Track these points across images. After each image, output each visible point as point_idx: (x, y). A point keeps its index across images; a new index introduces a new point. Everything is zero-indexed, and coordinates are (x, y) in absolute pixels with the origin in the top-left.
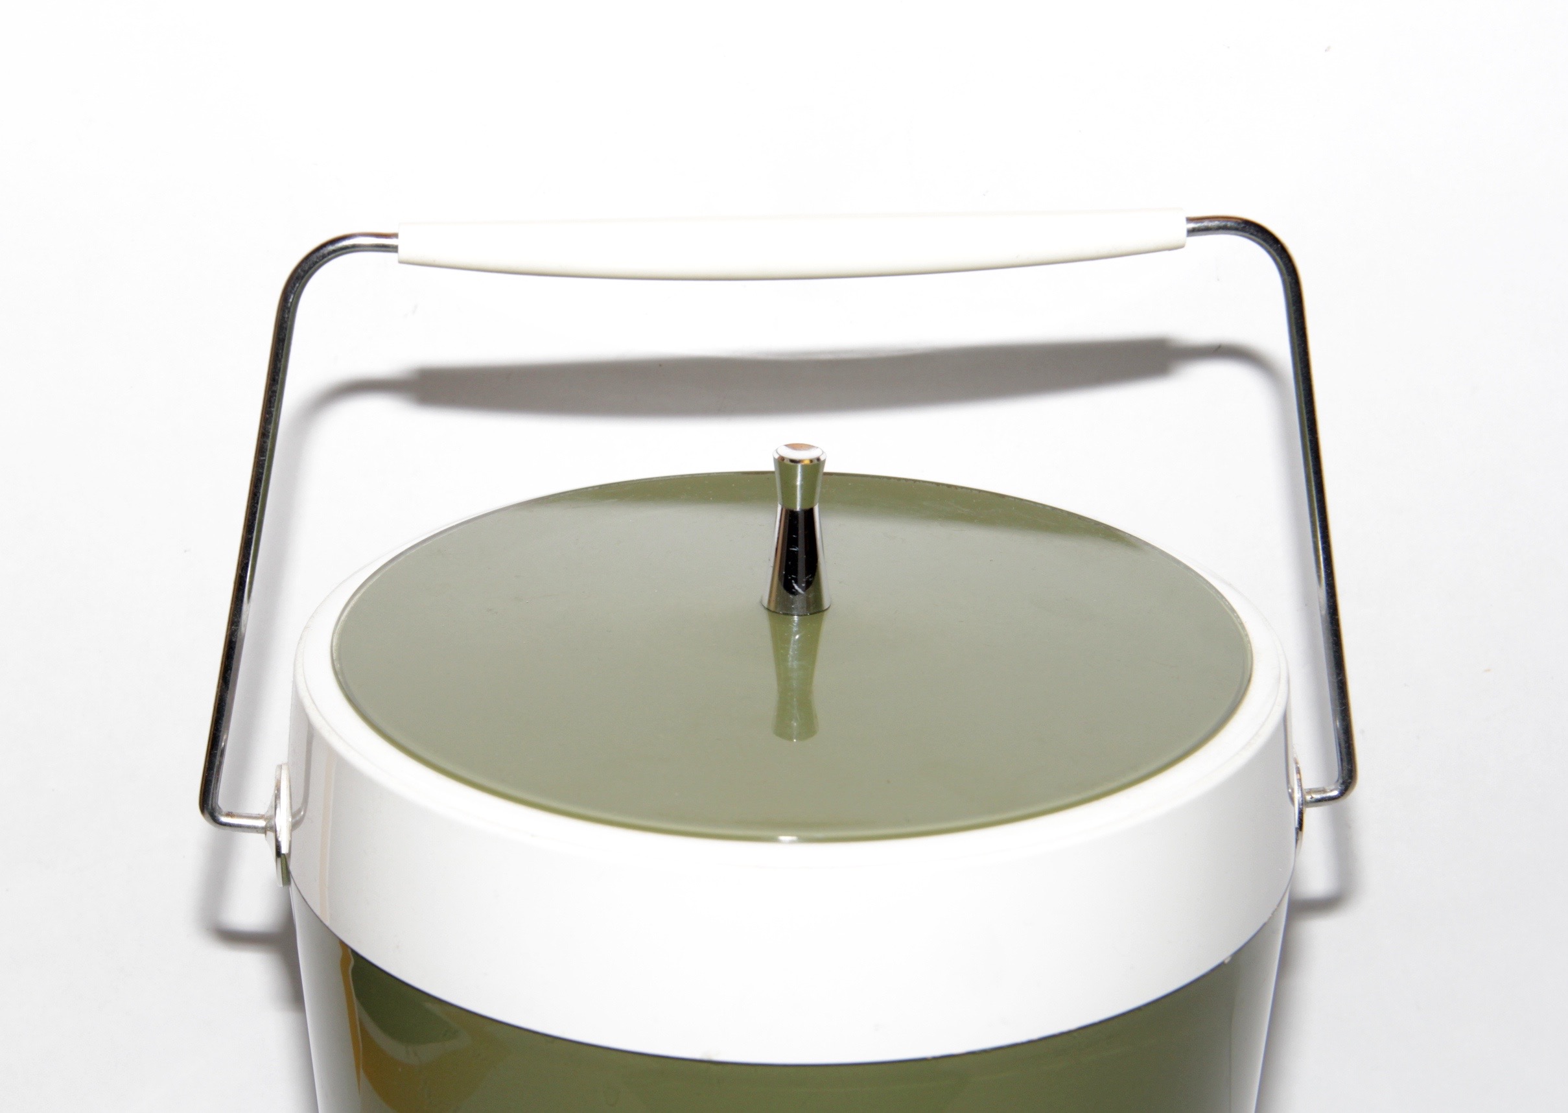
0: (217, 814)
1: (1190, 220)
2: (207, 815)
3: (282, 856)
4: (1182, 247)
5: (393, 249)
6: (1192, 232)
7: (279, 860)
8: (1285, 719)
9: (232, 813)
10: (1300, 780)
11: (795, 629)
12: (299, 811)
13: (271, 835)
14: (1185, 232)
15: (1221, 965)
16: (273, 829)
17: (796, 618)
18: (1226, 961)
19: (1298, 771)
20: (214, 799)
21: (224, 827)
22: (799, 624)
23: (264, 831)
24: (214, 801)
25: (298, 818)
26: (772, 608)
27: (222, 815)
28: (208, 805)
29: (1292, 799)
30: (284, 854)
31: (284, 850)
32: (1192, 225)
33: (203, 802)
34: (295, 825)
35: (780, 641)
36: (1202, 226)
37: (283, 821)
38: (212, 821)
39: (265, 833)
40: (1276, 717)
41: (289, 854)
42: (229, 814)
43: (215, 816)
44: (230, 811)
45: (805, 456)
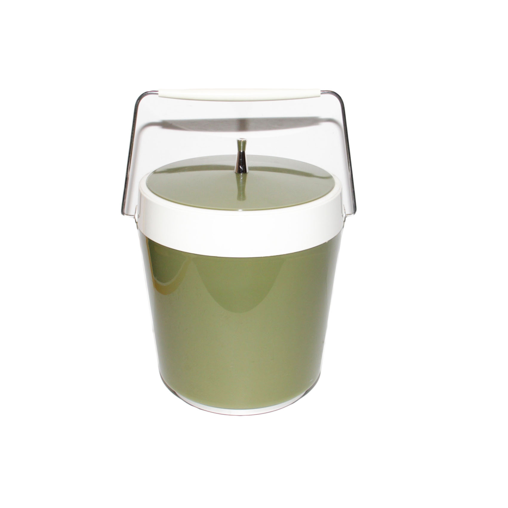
0: (124, 213)
1: (321, 91)
2: (122, 214)
4: (319, 96)
5: (157, 94)
6: (322, 93)
8: (341, 194)
10: (345, 212)
11: (241, 176)
14: (320, 94)
15: (325, 243)
17: (241, 174)
18: (327, 242)
19: (345, 210)
22: (242, 175)
24: (124, 210)
26: (236, 172)
29: (343, 216)
31: (137, 221)
32: (322, 92)
33: (122, 211)
34: (139, 217)
35: (238, 179)
36: (324, 92)
37: (136, 217)
40: (339, 193)
42: (127, 215)
45: (242, 140)
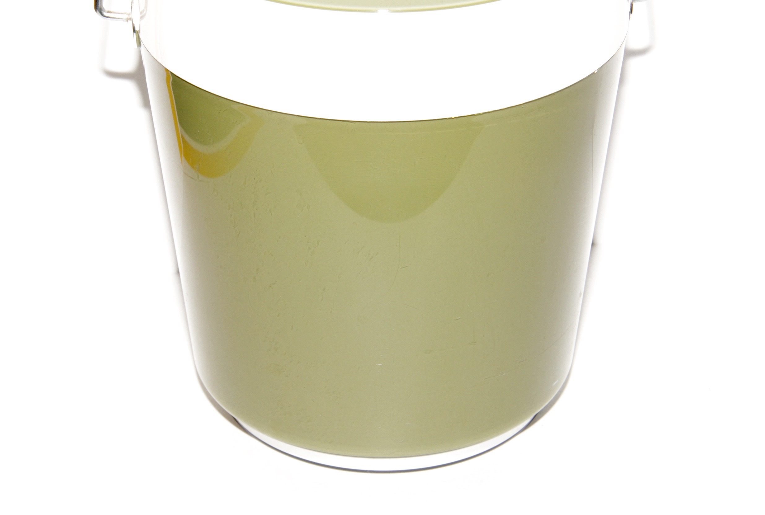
0: (103, 12)
2: (98, 12)
3: (136, 32)
7: (135, 34)
9: (110, 11)
12: (143, 11)
13: (130, 22)
16: (131, 19)
20: (101, 4)
21: (106, 18)
23: (126, 20)
24: (101, 5)
25: (143, 14)
27: (105, 12)
28: (98, 7)
30: (137, 31)
31: (137, 29)
33: (96, 5)
34: (142, 18)
37: (136, 15)
38: (100, 15)
39: (127, 21)
41: (139, 31)
42: (109, 12)
43: (102, 13)
44: (109, 10)
